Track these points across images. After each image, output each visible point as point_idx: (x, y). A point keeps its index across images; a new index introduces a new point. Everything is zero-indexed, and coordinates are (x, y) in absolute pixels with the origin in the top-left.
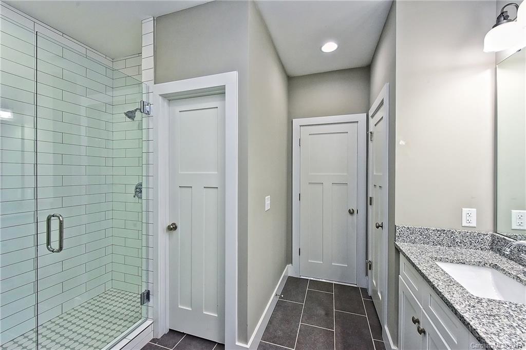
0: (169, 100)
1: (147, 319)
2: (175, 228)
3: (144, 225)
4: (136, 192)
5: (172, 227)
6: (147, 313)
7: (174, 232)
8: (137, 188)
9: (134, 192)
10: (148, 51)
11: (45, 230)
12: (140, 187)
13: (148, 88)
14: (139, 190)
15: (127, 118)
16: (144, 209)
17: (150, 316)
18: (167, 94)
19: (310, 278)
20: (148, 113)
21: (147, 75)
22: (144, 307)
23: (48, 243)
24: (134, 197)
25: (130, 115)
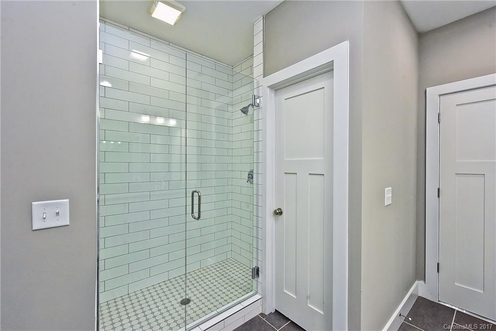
0: (276, 90)
1: (256, 293)
2: (281, 213)
3: (255, 207)
4: (249, 177)
5: (278, 211)
6: (257, 288)
7: (280, 217)
8: (249, 175)
9: (247, 178)
10: (258, 49)
11: (191, 204)
12: (251, 173)
13: (258, 82)
14: (251, 176)
15: (242, 114)
16: (255, 193)
17: (259, 291)
18: (273, 85)
19: (457, 309)
20: (258, 106)
21: (258, 70)
22: (254, 281)
23: (193, 212)
24: (247, 182)
25: (245, 111)
